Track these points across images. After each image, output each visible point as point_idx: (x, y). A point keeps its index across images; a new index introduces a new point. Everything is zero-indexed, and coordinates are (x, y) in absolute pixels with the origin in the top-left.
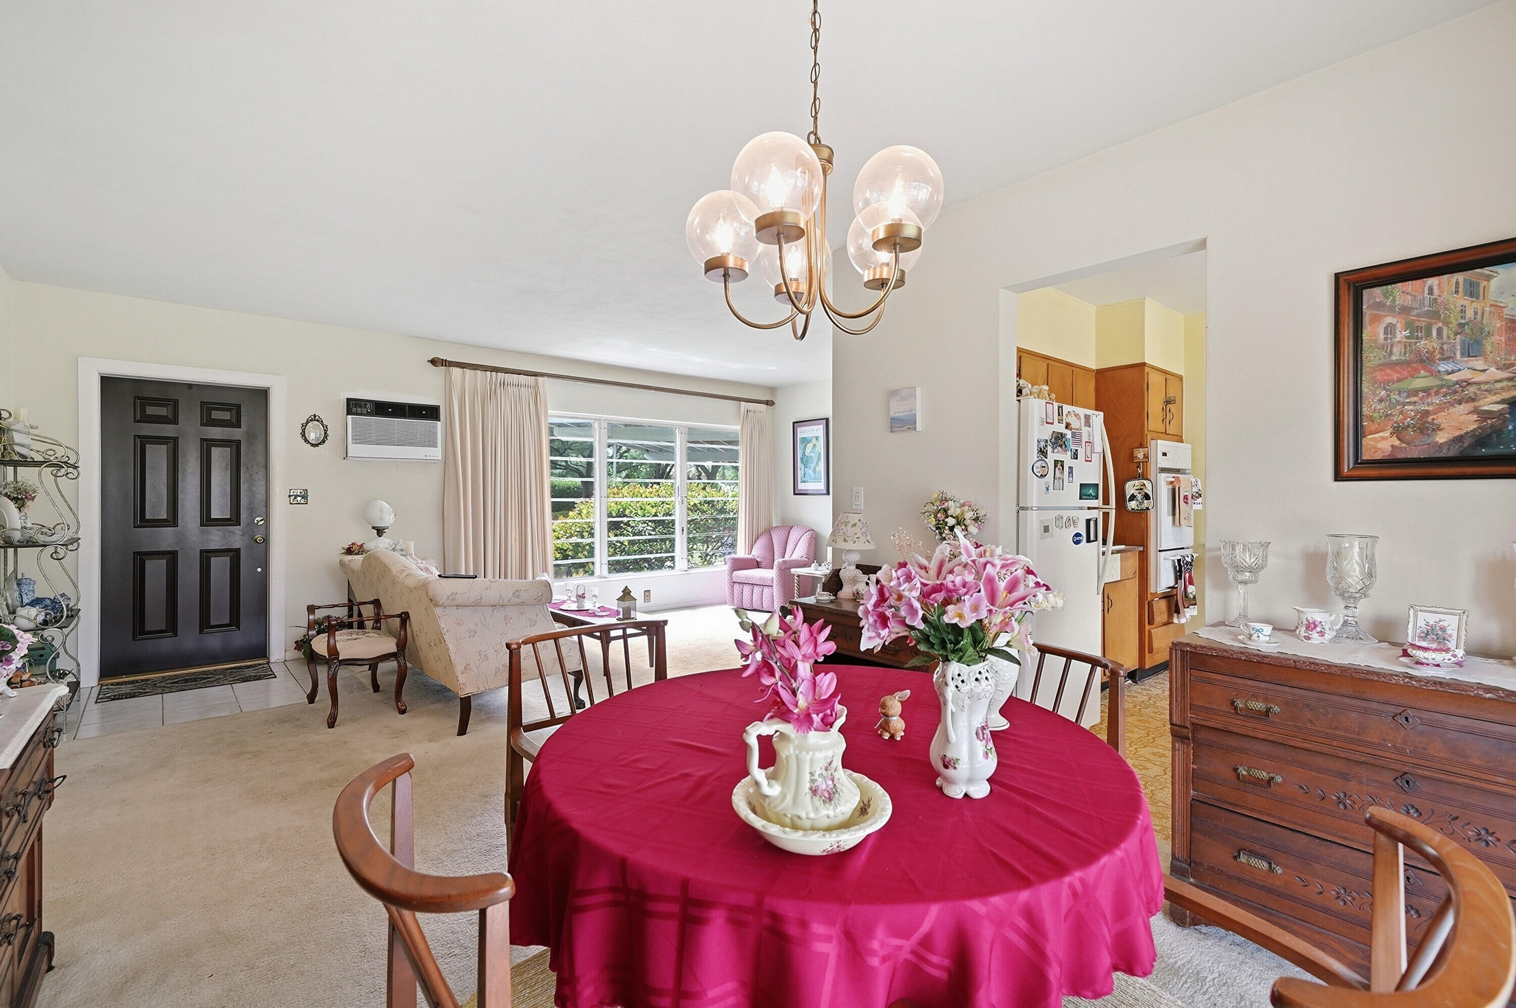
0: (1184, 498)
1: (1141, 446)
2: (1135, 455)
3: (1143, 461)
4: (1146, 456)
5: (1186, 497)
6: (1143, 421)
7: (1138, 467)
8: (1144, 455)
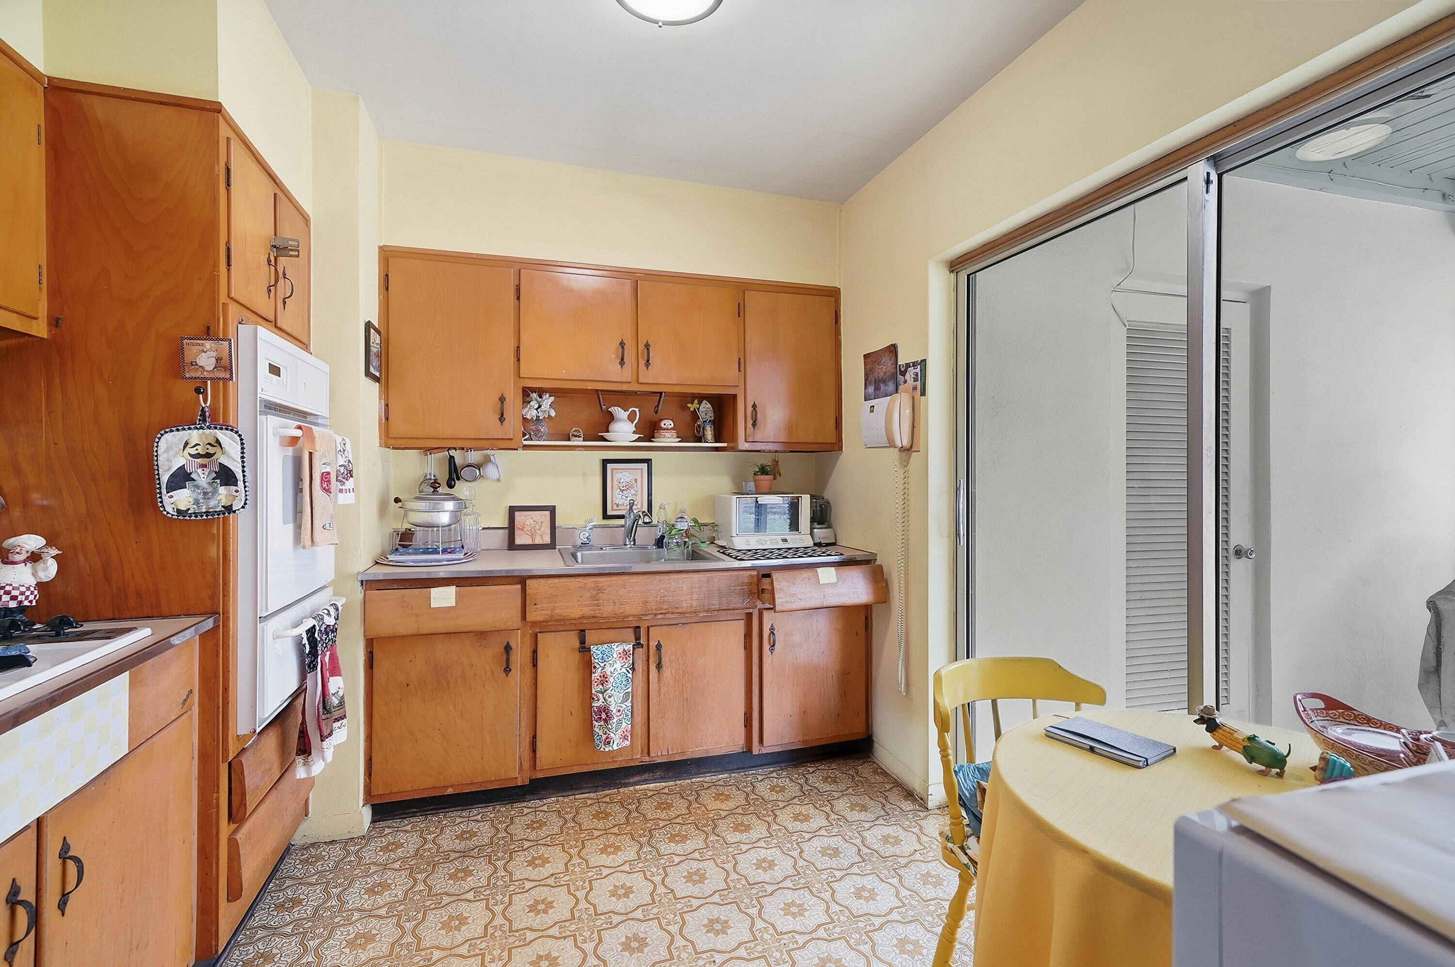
0: (322, 479)
1: (208, 333)
2: (188, 360)
3: (212, 376)
4: (225, 365)
5: (325, 477)
6: (215, 266)
7: (198, 391)
8: (218, 360)
